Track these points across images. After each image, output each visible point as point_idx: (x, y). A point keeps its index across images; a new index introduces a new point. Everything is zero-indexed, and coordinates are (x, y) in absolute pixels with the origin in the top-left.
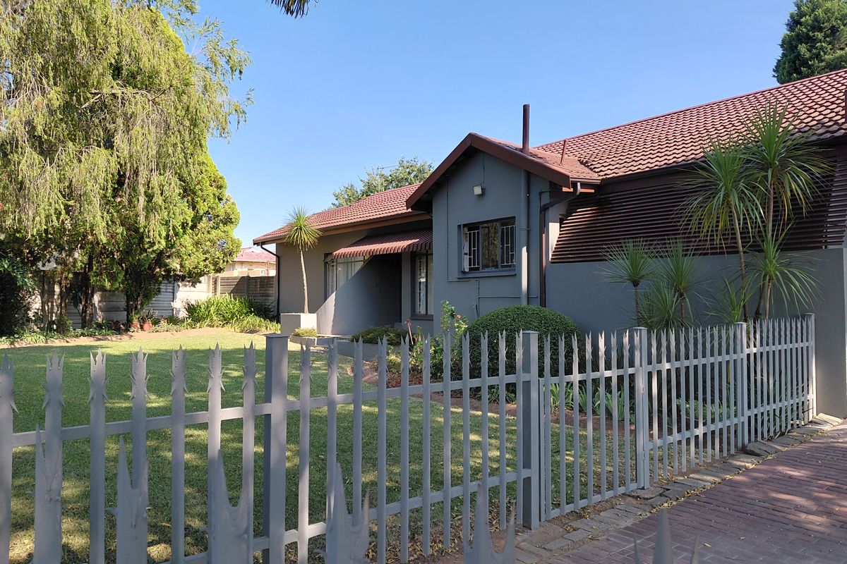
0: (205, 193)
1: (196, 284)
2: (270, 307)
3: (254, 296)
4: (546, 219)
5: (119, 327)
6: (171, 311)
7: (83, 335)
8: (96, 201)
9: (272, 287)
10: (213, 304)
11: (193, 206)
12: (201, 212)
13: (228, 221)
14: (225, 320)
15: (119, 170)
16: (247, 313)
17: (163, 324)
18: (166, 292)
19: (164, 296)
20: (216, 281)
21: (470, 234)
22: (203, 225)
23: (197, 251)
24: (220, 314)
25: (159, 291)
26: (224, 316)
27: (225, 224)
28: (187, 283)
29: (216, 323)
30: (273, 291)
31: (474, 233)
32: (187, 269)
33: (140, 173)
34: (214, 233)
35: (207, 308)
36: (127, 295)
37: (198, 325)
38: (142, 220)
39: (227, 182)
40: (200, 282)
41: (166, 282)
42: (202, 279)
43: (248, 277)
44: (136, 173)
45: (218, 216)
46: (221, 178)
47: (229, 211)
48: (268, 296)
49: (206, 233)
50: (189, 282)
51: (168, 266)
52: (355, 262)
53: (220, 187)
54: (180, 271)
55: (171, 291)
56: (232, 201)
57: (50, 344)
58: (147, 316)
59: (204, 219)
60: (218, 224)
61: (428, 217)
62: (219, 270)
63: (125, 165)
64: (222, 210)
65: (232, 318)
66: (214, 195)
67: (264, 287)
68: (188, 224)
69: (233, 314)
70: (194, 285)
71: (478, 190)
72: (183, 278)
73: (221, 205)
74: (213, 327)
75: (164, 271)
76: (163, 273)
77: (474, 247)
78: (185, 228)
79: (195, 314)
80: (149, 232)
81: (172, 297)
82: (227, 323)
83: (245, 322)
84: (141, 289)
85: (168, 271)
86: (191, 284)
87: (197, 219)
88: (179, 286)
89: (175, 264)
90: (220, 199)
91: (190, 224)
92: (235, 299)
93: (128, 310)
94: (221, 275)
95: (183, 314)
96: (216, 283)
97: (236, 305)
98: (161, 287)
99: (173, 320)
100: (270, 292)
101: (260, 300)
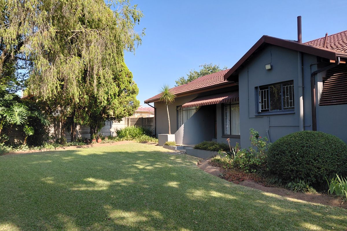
0: (124, 80)
1: (120, 121)
2: (152, 131)
3: (145, 126)
4: (316, 79)
5: (87, 141)
6: (110, 133)
7: (71, 145)
8: (75, 83)
9: (153, 122)
10: (128, 130)
11: (118, 86)
12: (122, 88)
13: (134, 92)
14: (133, 137)
15: (84, 68)
16: (142, 134)
17: (106, 139)
18: (108, 125)
19: (106, 127)
20: (128, 120)
21: (262, 92)
22: (123, 94)
23: (121, 106)
24: (131, 134)
25: (105, 125)
26: (132, 136)
27: (132, 94)
28: (116, 121)
29: (129, 138)
30: (153, 124)
31: (265, 91)
32: (116, 114)
33: (94, 69)
34: (128, 98)
35: (125, 132)
36: (91, 127)
37: (121, 139)
38: (96, 91)
39: (133, 75)
40: (122, 120)
41: (107, 120)
42: (122, 119)
43: (142, 118)
44: (93, 69)
45: (129, 90)
46: (130, 73)
47: (134, 88)
48: (151, 126)
49: (124, 98)
50: (117, 120)
51: (108, 113)
52: (191, 110)
53: (130, 77)
54: (113, 116)
55: (110, 124)
56: (135, 83)
57: (57, 150)
58: (99, 136)
59: (123, 92)
60: (129, 94)
61: (235, 84)
62: (130, 115)
63: (87, 65)
64: (131, 88)
65: (136, 136)
66: (128, 81)
67: (149, 122)
68: (116, 94)
69: (136, 135)
70: (119, 122)
71: (268, 67)
72: (114, 119)
73: (130, 85)
74: (128, 140)
75: (107, 116)
76: (106, 117)
77: (265, 98)
78: (115, 96)
79: (120, 134)
80: (99, 97)
81: (110, 127)
82: (134, 138)
83: (142, 138)
84: (97, 124)
85: (108, 116)
86: (118, 121)
87: (120, 92)
88: (113, 122)
89: (111, 112)
90: (130, 83)
91: (117, 94)
92: (137, 128)
93: (91, 133)
94: (130, 117)
95: (115, 135)
96: (128, 121)
97: (137, 130)
98: (105, 123)
99: (111, 137)
100: (152, 124)
101: (147, 128)
